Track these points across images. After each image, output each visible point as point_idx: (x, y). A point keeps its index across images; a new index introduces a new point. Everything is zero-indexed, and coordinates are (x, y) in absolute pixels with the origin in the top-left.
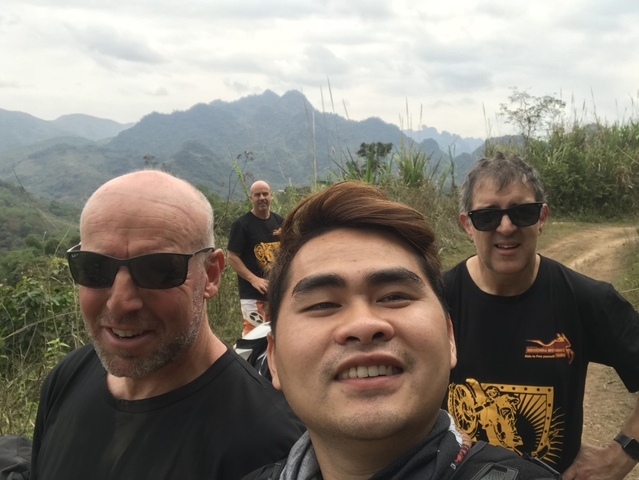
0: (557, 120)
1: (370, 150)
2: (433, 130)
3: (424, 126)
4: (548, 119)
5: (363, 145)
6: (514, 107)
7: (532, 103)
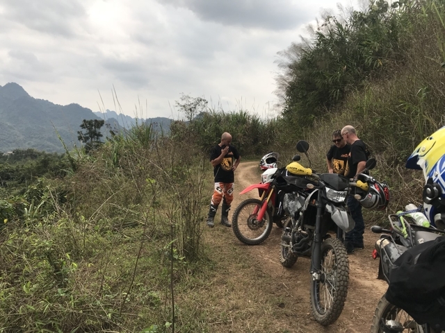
0: (204, 110)
1: (89, 124)
2: (114, 113)
3: (108, 110)
4: (200, 110)
5: (85, 121)
6: (183, 103)
7: (192, 101)
